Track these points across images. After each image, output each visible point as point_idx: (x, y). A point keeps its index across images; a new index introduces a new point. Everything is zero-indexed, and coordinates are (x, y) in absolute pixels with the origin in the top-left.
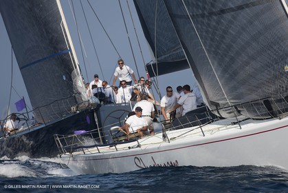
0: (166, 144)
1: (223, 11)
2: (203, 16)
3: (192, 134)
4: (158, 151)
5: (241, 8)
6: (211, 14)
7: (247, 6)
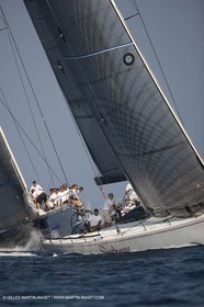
0: (120, 237)
1: (152, 152)
2: (139, 155)
3: (133, 231)
4: (116, 241)
5: (164, 149)
6: (144, 154)
7: (168, 148)
